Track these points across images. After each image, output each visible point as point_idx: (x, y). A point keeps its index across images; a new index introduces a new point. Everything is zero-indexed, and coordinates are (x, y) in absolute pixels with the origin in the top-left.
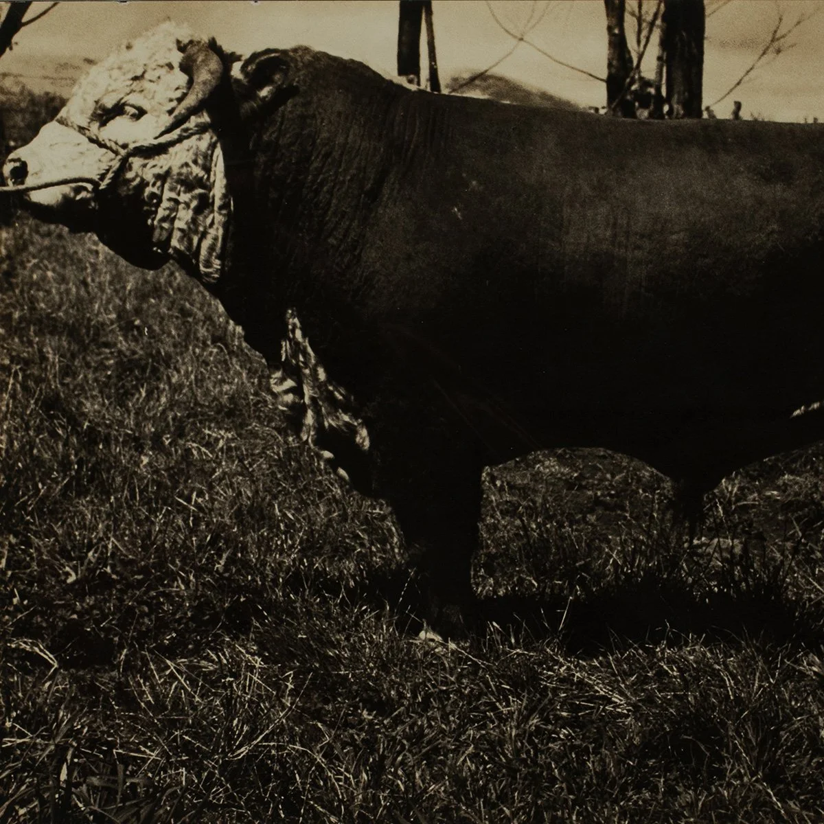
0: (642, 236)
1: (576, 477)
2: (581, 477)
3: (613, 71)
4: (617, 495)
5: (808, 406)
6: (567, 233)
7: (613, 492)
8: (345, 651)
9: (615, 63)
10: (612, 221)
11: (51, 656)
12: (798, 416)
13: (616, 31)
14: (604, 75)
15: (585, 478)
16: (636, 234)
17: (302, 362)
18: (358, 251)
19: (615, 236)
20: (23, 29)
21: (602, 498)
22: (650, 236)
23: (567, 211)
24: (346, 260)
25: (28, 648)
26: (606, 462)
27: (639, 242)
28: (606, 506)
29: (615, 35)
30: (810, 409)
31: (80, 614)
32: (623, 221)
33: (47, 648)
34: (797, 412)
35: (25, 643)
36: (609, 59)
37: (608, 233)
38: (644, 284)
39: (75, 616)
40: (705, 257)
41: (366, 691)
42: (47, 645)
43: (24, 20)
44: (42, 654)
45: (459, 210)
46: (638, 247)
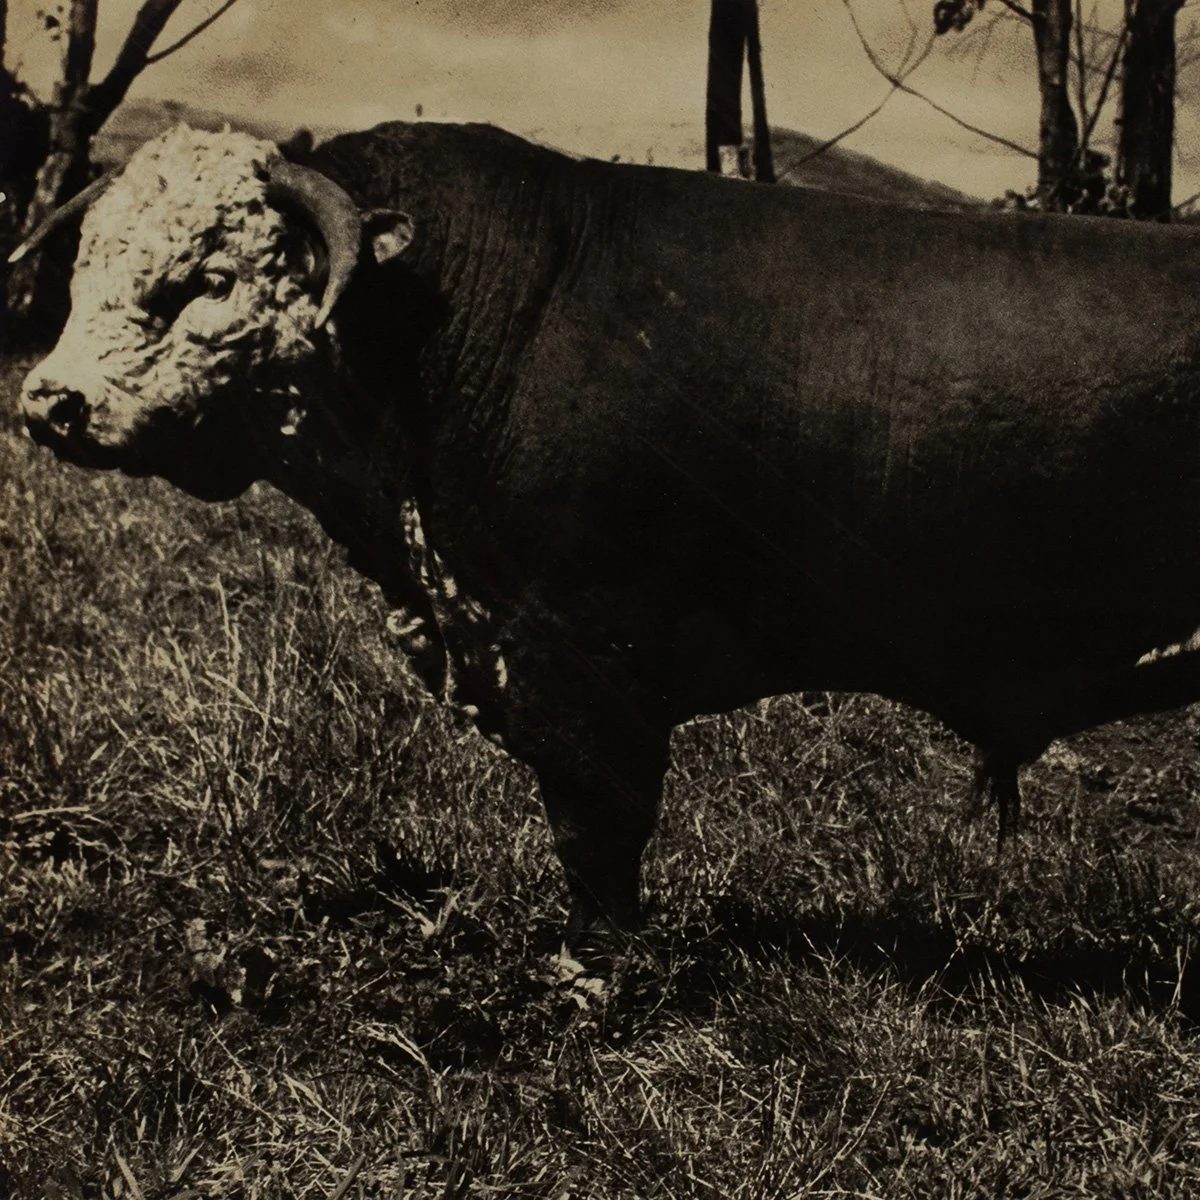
0: (914, 382)
1: (1100, 773)
2: (1106, 773)
3: (1050, 140)
4: (1161, 799)
5: (1162, 649)
6: (806, 371)
7: (1154, 795)
8: (859, 1043)
9: (1052, 129)
10: (871, 355)
11: (415, 1048)
12: (1145, 665)
13: (1056, 81)
14: (1036, 148)
15: (1112, 774)
16: (905, 377)
17: (426, 578)
18: (504, 402)
19: (874, 377)
20: (149, 69)
21: (1141, 805)
22: (924, 384)
23: (806, 339)
24: (487, 415)
25: (381, 1037)
26: (1141, 748)
27: (909, 390)
28: (1147, 817)
29: (1053, 86)
30: (1166, 654)
31: (454, 987)
32: (886, 356)
33: (408, 1035)
34: (1145, 658)
35: (375, 1028)
36: (1042, 123)
37: (865, 375)
38: (912, 452)
39: (446, 991)
40: (1002, 418)
41: (910, 1107)
42: (408, 1032)
43: (150, 54)
44: (401, 1045)
45: (647, 335)
46: (908, 398)
